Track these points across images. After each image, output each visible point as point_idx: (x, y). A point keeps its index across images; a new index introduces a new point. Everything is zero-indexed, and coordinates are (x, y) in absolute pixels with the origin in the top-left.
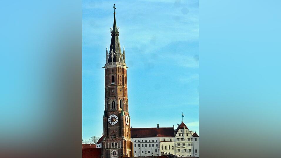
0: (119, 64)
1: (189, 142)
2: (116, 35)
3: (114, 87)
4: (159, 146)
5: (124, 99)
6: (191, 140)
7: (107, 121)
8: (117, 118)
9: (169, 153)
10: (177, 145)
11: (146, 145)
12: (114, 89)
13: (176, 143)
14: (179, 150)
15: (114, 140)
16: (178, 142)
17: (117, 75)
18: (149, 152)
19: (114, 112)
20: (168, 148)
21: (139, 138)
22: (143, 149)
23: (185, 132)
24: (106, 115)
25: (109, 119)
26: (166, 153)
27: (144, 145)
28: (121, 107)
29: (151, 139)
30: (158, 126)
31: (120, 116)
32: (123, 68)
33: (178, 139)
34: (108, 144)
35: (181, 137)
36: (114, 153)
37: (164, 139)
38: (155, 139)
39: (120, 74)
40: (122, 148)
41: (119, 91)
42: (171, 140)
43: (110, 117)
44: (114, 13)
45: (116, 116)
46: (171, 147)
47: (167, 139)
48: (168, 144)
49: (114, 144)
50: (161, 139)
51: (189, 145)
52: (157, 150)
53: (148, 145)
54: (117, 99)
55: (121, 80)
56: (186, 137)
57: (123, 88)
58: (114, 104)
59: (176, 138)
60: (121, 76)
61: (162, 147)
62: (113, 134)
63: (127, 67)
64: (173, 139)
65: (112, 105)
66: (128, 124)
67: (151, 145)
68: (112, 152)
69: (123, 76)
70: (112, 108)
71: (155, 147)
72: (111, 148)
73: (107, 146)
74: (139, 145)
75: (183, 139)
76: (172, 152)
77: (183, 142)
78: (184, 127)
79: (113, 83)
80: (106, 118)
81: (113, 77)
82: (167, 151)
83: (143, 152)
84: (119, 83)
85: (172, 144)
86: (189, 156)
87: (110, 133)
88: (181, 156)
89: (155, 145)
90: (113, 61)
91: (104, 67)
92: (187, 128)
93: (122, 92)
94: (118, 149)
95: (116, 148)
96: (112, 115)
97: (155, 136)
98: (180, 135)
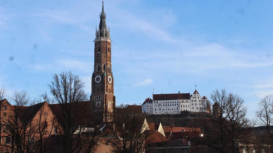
0: (104, 38)
1: (200, 103)
2: (103, 17)
3: (100, 55)
4: (179, 105)
5: (107, 64)
6: (201, 101)
7: (94, 80)
8: (101, 78)
9: (186, 110)
10: (191, 105)
11: (171, 105)
12: (99, 56)
13: (191, 103)
14: (193, 108)
15: (98, 94)
16: (192, 103)
17: (101, 46)
18: (173, 109)
19: (99, 74)
20: (185, 106)
21: (166, 101)
22: (168, 107)
23: (197, 96)
24: (94, 76)
25: (95, 79)
26: (184, 110)
27: (170, 105)
28: (104, 70)
29: (174, 101)
30: (179, 92)
31: (103, 76)
32: (107, 41)
33: (192, 101)
34: (94, 97)
35: (194, 99)
36: (98, 104)
37: (183, 101)
38: (176, 101)
39: (104, 45)
40: (103, 100)
41: (103, 58)
42: (187, 101)
43: (96, 77)
44: (103, 3)
45: (100, 77)
46: (188, 106)
47: (185, 101)
48: (185, 104)
49: (99, 97)
50: (181, 101)
51: (200, 104)
52: (178, 108)
53: (172, 105)
54: (101, 64)
55: (105, 50)
56: (198, 100)
57: (107, 56)
58: (99, 68)
59: (191, 100)
60: (105, 47)
61: (181, 106)
62: (98, 90)
63: (111, 41)
64: (188, 100)
65: (98, 68)
66: (110, 83)
67: (174, 105)
68: (97, 104)
69: (106, 47)
70: (98, 71)
71: (177, 106)
72: (96, 100)
73: (93, 100)
74: (166, 105)
75: (195, 101)
76: (189, 109)
77: (196, 103)
78: (196, 93)
79: (99, 52)
80: (94, 78)
81: (99, 48)
82: (185, 109)
83: (168, 109)
84: (103, 52)
85: (188, 104)
86: (200, 112)
87: (96, 90)
88: (194, 111)
89: (177, 105)
90: (99, 36)
91: (94, 41)
92: (198, 93)
93: (105, 58)
94: (101, 101)
95: (100, 100)
96: (97, 76)
97: (177, 99)
98: (193, 98)
